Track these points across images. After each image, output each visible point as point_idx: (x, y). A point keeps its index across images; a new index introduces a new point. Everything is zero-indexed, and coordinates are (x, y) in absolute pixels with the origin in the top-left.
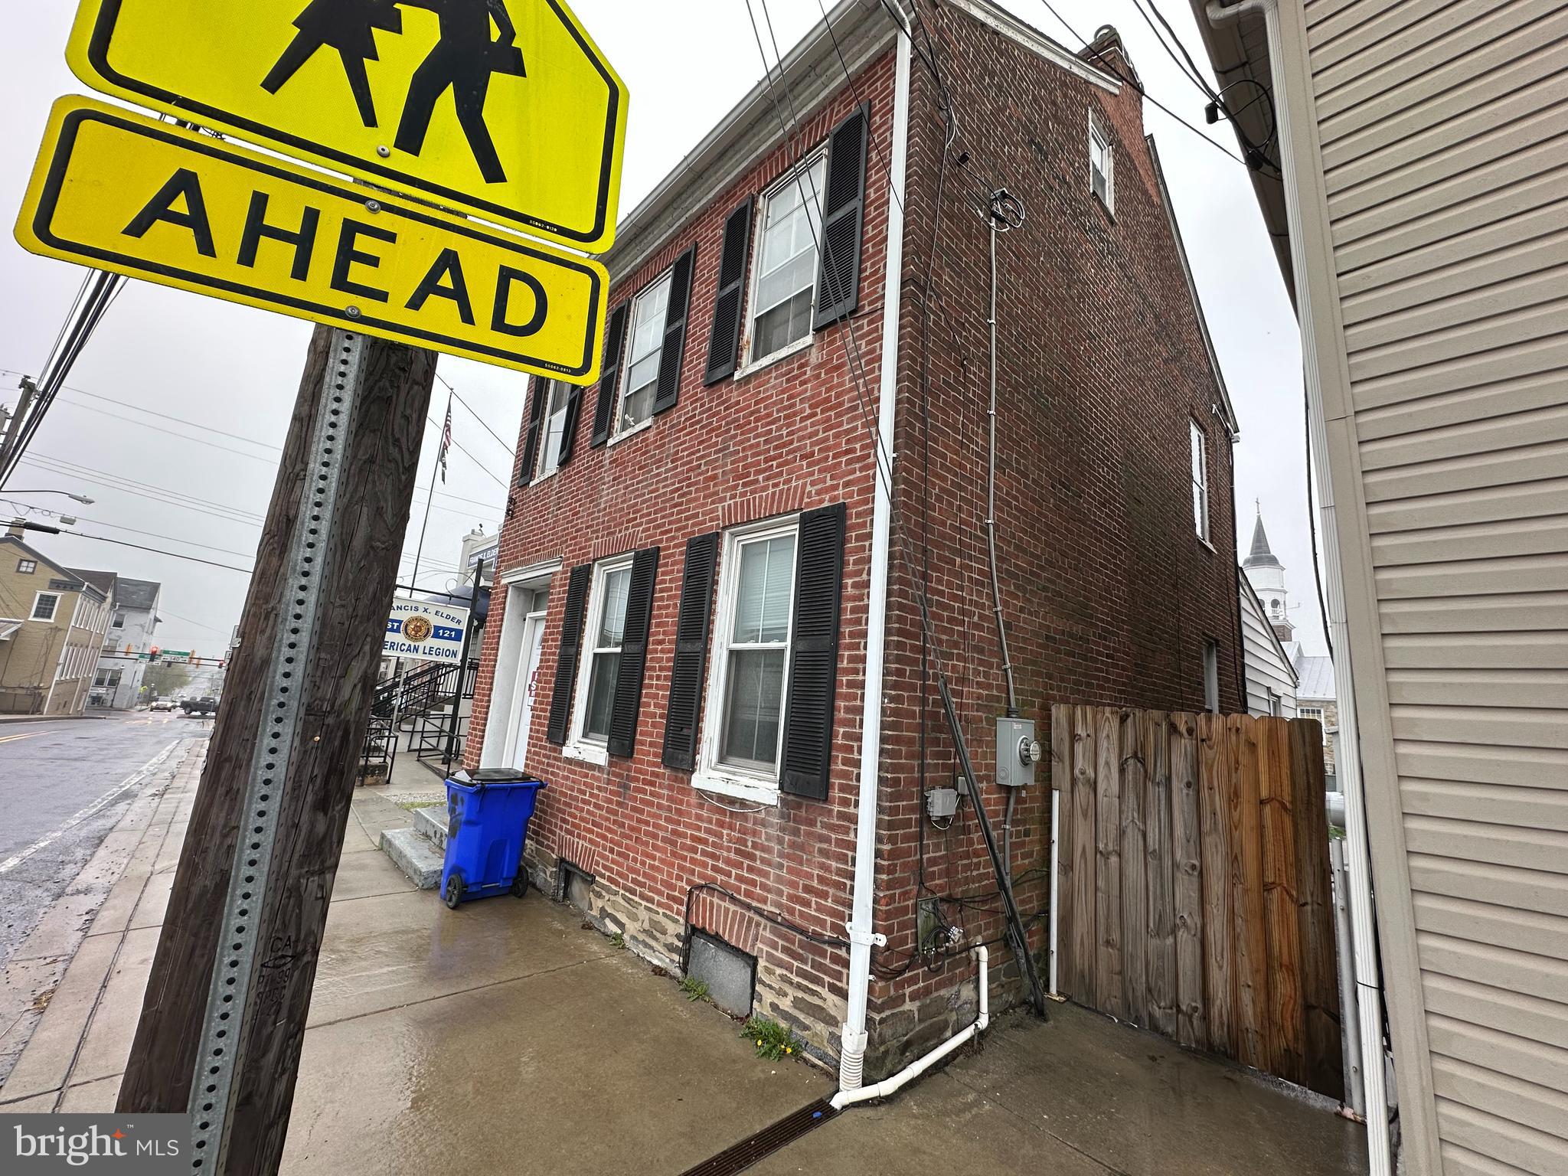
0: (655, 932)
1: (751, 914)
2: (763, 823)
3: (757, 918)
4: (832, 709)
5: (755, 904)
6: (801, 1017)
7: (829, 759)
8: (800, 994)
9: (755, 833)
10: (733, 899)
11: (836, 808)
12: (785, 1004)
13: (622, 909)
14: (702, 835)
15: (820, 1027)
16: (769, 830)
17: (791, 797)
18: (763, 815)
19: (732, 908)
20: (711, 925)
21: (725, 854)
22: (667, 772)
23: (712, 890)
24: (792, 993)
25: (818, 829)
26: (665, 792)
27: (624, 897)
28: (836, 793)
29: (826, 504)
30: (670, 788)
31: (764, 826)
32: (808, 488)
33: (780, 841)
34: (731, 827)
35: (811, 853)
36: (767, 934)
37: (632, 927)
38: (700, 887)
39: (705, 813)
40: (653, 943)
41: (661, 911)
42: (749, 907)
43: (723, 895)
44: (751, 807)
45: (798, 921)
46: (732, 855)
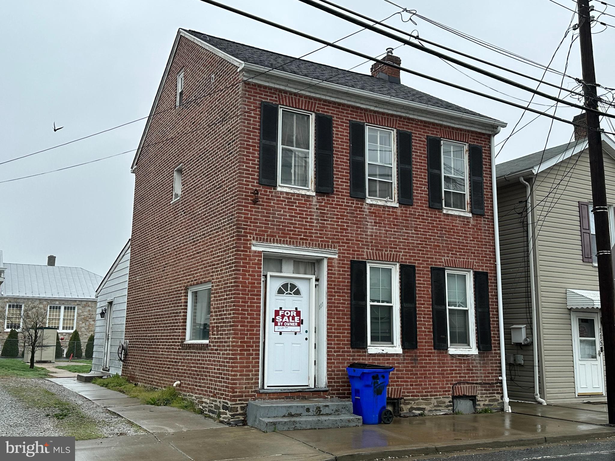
0: (440, 405)
1: (474, 385)
2: (474, 360)
3: (476, 385)
4: (490, 327)
5: (475, 382)
6: (491, 403)
7: (491, 340)
8: (490, 398)
9: (472, 363)
10: (468, 383)
11: (493, 352)
12: (487, 403)
13: (423, 403)
14: (454, 368)
15: (496, 403)
16: (476, 361)
17: (481, 351)
18: (474, 358)
19: (468, 386)
20: (461, 393)
21: (463, 371)
22: (436, 351)
23: (459, 383)
24: (488, 399)
25: (490, 358)
26: (436, 358)
27: (422, 399)
28: (493, 348)
29: (480, 270)
30: (438, 356)
31: (475, 361)
32: (475, 263)
33: (480, 363)
34: (464, 363)
35: (489, 364)
36: (480, 388)
37: (428, 408)
38: (456, 384)
39: (454, 361)
40: (440, 408)
41: (441, 397)
42: (473, 383)
43: (464, 383)
44: (469, 356)
45: (487, 382)
46: (466, 371)
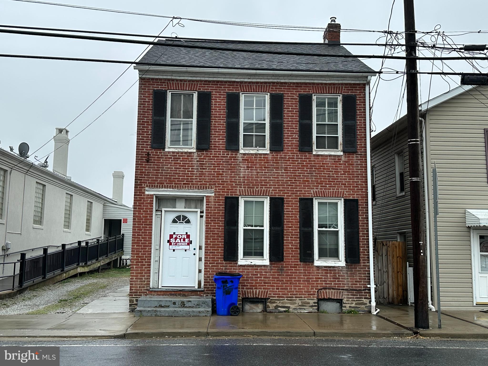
0: (304, 305)
1: (340, 291)
2: (341, 271)
3: (342, 291)
4: (359, 244)
5: (341, 288)
6: (358, 306)
7: (359, 255)
8: (357, 302)
9: (339, 273)
10: (333, 289)
11: (362, 264)
12: (353, 305)
13: (288, 303)
14: (320, 277)
15: (363, 306)
16: (343, 272)
17: (349, 264)
18: (341, 269)
19: (333, 291)
20: (327, 296)
21: (329, 280)
22: (302, 263)
23: (325, 288)
24: (354, 303)
25: (358, 269)
26: (302, 269)
27: (287, 300)
28: (362, 261)
29: (351, 198)
30: (303, 267)
31: (342, 271)
32: (345, 193)
33: (347, 273)
34: (330, 273)
35: (356, 274)
36: (346, 293)
37: (292, 306)
38: (321, 289)
39: (320, 271)
40: (305, 307)
41: (306, 299)
42: (339, 289)
43: (329, 289)
44: (336, 268)
45: (354, 288)
46: (332, 279)
